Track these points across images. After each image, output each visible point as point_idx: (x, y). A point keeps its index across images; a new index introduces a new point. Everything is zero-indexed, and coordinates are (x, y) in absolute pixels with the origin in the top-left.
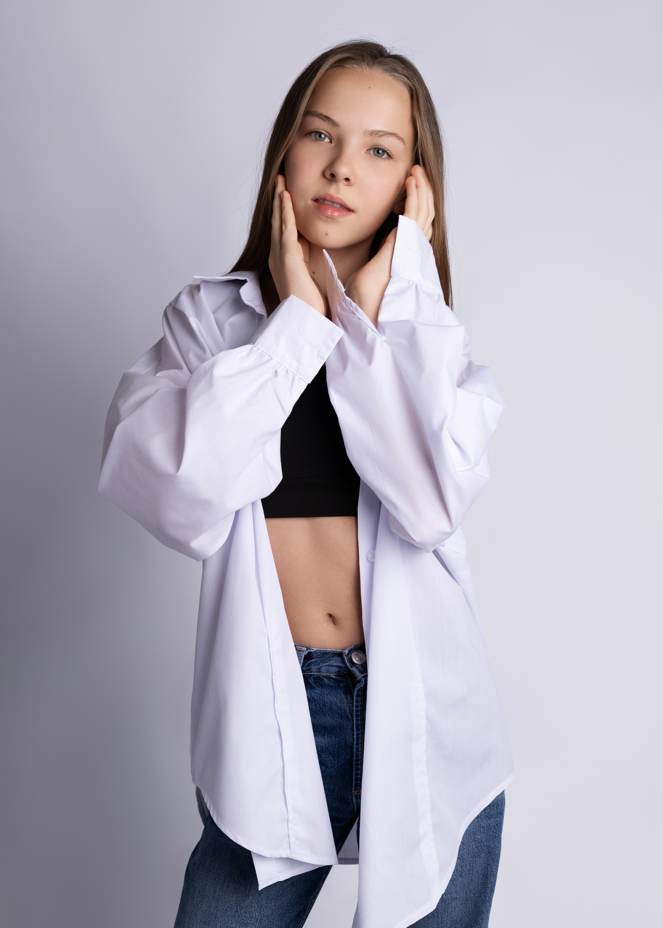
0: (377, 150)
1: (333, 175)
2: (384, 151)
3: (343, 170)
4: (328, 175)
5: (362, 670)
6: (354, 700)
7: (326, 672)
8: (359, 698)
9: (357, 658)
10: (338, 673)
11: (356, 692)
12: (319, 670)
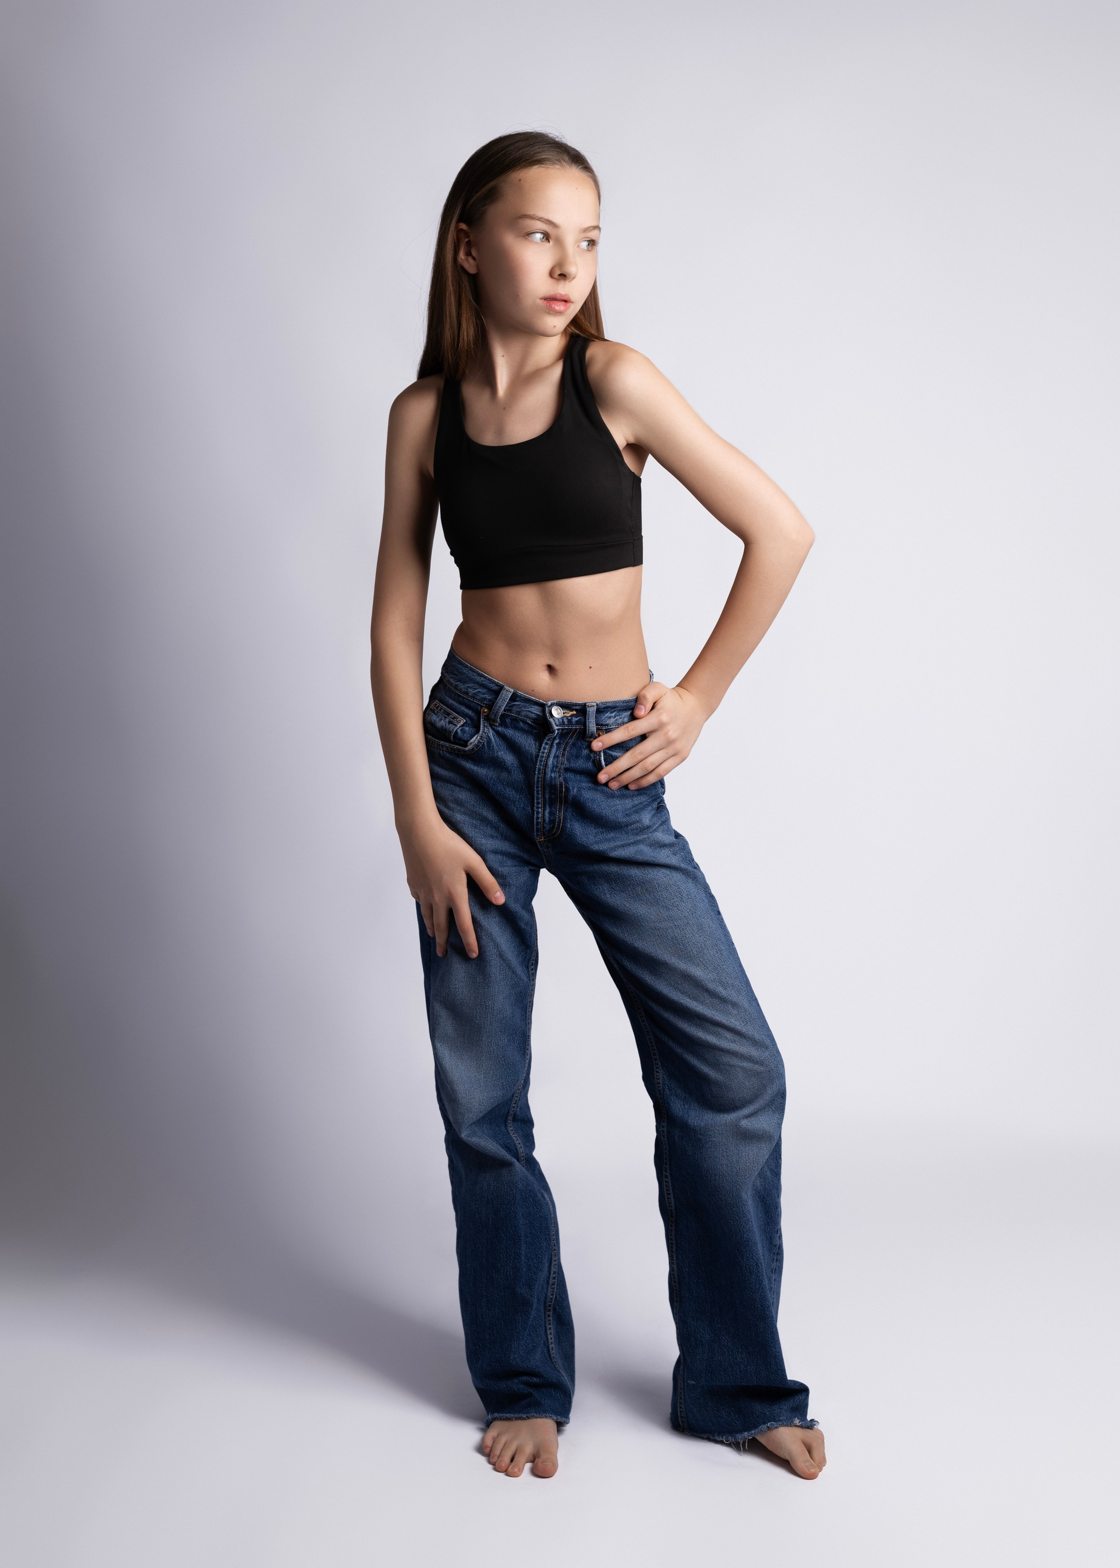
1: (562, 275)
3: (572, 270)
4: (556, 275)
5: (558, 724)
6: (542, 747)
7: (525, 716)
8: (547, 747)
9: (556, 712)
10: (535, 720)
11: (545, 741)
12: (519, 713)
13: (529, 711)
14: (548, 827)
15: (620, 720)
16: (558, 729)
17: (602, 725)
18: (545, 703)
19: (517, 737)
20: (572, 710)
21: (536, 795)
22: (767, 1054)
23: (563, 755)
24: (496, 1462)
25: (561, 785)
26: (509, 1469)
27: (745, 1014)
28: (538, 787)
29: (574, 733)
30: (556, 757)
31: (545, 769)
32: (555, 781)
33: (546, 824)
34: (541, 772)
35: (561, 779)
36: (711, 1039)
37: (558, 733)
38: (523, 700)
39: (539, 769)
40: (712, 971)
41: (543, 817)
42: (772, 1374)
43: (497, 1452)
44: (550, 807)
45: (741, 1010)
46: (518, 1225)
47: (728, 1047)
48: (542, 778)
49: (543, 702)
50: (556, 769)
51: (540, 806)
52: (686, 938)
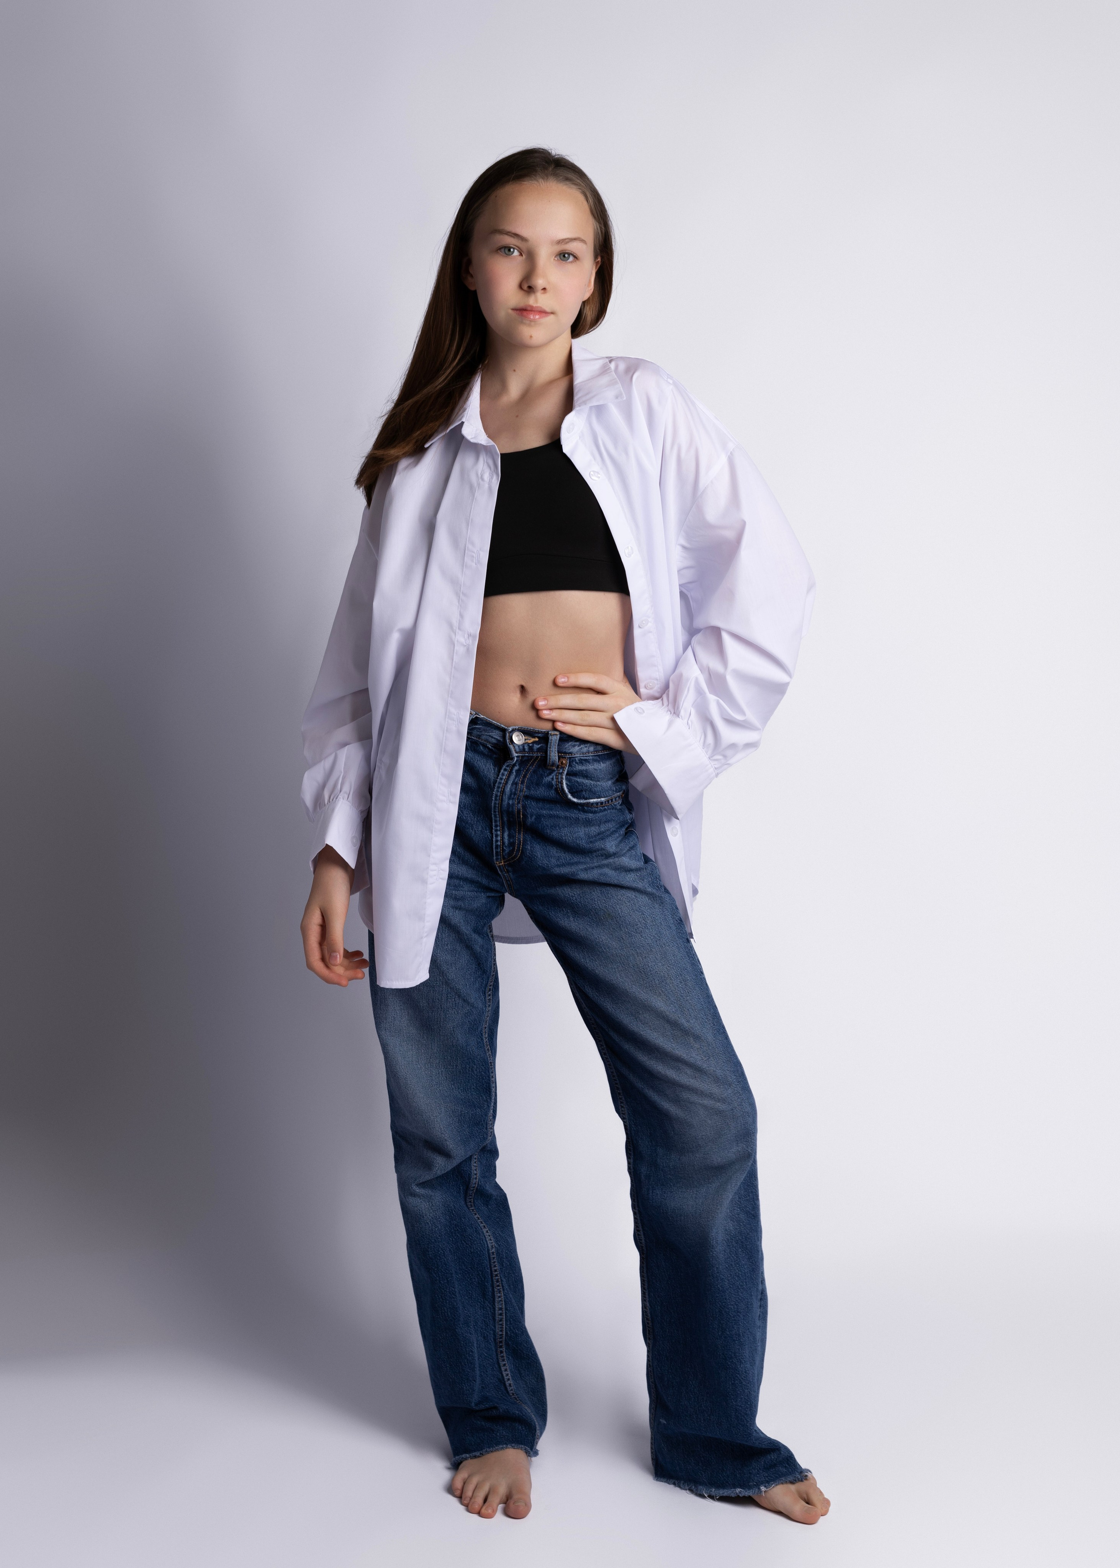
0: (563, 254)
1: (530, 287)
2: (569, 254)
3: (540, 282)
4: (525, 287)
5: (518, 750)
6: (501, 773)
7: (485, 741)
8: (506, 773)
9: (517, 738)
10: (494, 745)
11: (504, 767)
12: (479, 737)
13: (490, 736)
14: (507, 850)
15: (585, 749)
16: (517, 757)
17: (565, 753)
18: (506, 728)
19: (476, 761)
20: (534, 737)
21: (493, 818)
22: (730, 1091)
23: (523, 782)
24: (468, 1504)
25: (519, 811)
26: (483, 1511)
27: (709, 1048)
28: (495, 812)
29: (535, 760)
30: (515, 783)
31: (502, 796)
32: (513, 808)
33: (505, 846)
34: (498, 798)
35: (520, 806)
36: (670, 1073)
37: (517, 760)
38: (484, 723)
39: (496, 796)
40: (675, 1003)
41: (502, 840)
42: (734, 1427)
43: (469, 1493)
44: (509, 830)
45: (704, 1044)
46: (448, 1262)
47: (688, 1083)
48: (499, 804)
49: (504, 727)
50: (514, 796)
51: (498, 828)
52: (649, 967)
